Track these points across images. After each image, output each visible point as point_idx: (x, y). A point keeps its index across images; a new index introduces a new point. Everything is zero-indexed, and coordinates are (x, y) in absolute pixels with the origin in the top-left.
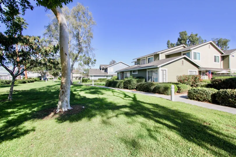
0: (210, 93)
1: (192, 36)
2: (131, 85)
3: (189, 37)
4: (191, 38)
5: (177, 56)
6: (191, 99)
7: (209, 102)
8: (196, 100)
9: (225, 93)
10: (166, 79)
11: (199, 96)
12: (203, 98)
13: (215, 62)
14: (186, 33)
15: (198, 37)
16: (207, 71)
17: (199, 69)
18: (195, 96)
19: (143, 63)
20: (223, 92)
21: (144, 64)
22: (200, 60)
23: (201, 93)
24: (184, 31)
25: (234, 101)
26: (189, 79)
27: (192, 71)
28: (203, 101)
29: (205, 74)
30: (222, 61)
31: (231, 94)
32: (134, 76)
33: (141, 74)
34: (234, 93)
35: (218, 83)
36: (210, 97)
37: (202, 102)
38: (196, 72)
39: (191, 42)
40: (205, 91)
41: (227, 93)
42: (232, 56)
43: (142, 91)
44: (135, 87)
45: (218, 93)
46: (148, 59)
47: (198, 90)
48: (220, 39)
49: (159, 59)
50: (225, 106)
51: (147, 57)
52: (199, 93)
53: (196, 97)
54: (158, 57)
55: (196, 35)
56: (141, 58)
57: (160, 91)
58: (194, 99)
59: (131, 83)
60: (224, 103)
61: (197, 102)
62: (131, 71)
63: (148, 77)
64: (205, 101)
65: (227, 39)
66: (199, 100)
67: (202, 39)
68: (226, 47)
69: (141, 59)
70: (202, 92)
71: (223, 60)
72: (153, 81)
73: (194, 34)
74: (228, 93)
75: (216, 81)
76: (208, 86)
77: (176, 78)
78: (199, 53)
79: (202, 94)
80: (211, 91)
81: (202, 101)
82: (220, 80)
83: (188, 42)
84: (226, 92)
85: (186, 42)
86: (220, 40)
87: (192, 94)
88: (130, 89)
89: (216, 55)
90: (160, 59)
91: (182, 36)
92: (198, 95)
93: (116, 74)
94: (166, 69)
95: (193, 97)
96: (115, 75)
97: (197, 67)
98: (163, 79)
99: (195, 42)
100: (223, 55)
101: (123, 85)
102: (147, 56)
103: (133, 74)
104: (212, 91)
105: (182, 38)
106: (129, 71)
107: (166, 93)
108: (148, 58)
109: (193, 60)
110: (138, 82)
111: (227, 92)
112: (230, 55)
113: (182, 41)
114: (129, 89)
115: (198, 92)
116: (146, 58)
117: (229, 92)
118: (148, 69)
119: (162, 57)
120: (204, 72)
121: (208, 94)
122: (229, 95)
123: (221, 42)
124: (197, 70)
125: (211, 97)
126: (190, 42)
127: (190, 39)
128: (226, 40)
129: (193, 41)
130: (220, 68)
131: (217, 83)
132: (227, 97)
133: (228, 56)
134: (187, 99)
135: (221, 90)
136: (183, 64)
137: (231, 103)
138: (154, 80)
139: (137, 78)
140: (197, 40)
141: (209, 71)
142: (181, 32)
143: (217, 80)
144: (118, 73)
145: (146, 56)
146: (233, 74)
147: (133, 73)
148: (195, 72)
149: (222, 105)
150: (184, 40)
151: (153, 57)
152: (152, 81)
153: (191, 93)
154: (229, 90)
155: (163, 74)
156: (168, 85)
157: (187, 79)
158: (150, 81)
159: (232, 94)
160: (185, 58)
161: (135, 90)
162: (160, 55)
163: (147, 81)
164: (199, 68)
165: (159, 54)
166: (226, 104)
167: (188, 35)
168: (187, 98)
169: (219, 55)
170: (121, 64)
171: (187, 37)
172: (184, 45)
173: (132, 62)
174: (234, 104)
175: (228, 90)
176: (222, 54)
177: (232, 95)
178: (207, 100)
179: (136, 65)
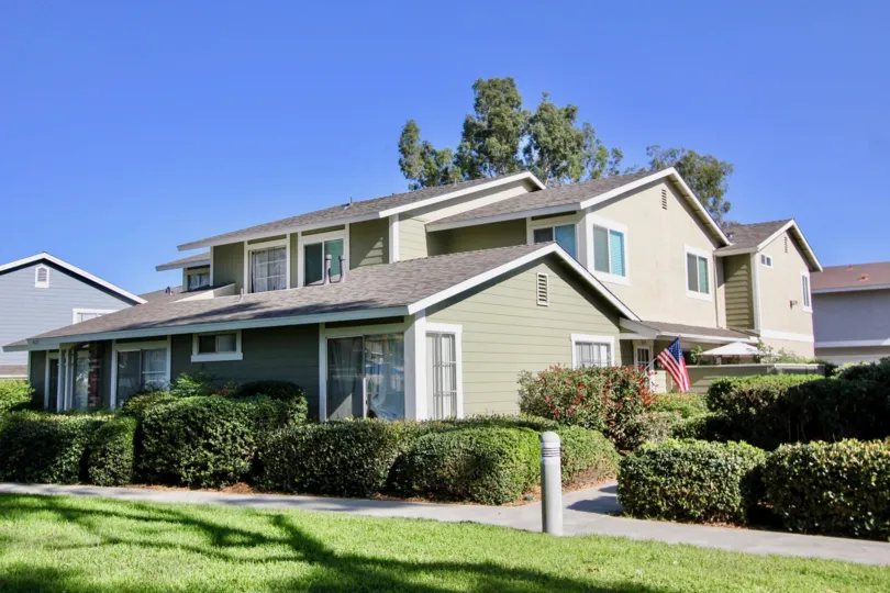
0: (734, 470)
1: (545, 115)
2: (208, 447)
3: (532, 121)
4: (541, 127)
5: (509, 244)
6: (639, 514)
7: (735, 520)
8: (668, 516)
9: (804, 463)
10: (454, 396)
11: (683, 494)
12: (704, 501)
13: (690, 289)
14: (512, 95)
15: (577, 126)
16: (660, 344)
17: (622, 330)
18: (663, 491)
19: (262, 280)
20: (795, 456)
21: (272, 287)
22: (623, 274)
23: (689, 474)
24: (502, 77)
25: (844, 504)
26: (592, 389)
27: (589, 344)
28: (706, 519)
29: (651, 363)
30: (723, 286)
31: (831, 467)
32: (210, 380)
33: (274, 366)
34: (841, 459)
35: (759, 412)
36: (737, 489)
37: (698, 526)
38: (608, 345)
39: (541, 154)
40: (710, 457)
41: (813, 460)
42: (763, 261)
43: (301, 491)
44: (244, 464)
45: (772, 463)
46: (307, 248)
47: (676, 455)
48: (686, 154)
49: (385, 258)
50: (808, 533)
51: (294, 237)
52: (679, 475)
53: (667, 498)
54: (379, 244)
55: (570, 115)
56: (245, 239)
57: (443, 478)
58: (655, 513)
59: (208, 436)
60: (803, 518)
61: (673, 525)
62: (181, 343)
63: (330, 382)
64: (715, 520)
65: (719, 160)
66: (682, 516)
67: (598, 142)
68: (714, 203)
69: (247, 248)
70: (695, 469)
71: (725, 281)
72: (371, 414)
73: (559, 106)
74: (816, 465)
75: (746, 399)
76: (709, 430)
77: (519, 387)
78: (618, 230)
79: (699, 478)
80: (740, 460)
81: (698, 521)
82: (767, 395)
83: (527, 151)
84: (806, 458)
85: (514, 151)
86: (685, 158)
87: (646, 481)
88: (196, 484)
89: (698, 253)
90: (396, 255)
91: (491, 110)
92: (679, 487)
93: (23, 358)
94: (456, 329)
95: (650, 503)
96: (13, 370)
97: (615, 314)
98: (438, 395)
99: (564, 157)
100: (723, 252)
101: (128, 455)
102: (299, 230)
103: (203, 365)
104: (742, 455)
105: (490, 122)
106: (163, 338)
107: (487, 487)
108: (303, 242)
109: (590, 274)
110: (260, 421)
111: (814, 455)
112: (755, 253)
113: (493, 140)
114: (184, 485)
115: (676, 466)
116: (286, 242)
117: (819, 457)
118: (329, 325)
119: (408, 242)
120: (645, 347)
121: (726, 476)
122: (821, 470)
123: (690, 172)
124: (612, 336)
125: (742, 494)
126: (535, 154)
127: (536, 136)
128: (715, 162)
129: (556, 151)
130: (715, 327)
131: (753, 410)
132: (816, 484)
133: (744, 259)
134: (620, 519)
135: (784, 448)
136: (543, 297)
137: (831, 516)
138: (376, 405)
139: (248, 391)
140: (574, 144)
141: (671, 344)
142: (485, 80)
143: (751, 392)
144: (37, 357)
145: (288, 231)
146: (777, 361)
147: (196, 357)
148: (603, 349)
149: (795, 531)
150: (504, 134)
151: (340, 242)
152: (357, 412)
153: (637, 477)
154: (817, 447)
155: (438, 365)
156: (495, 439)
157: (584, 392)
158: (345, 413)
159: (834, 464)
160: (554, 261)
161: (244, 486)
162: (396, 228)
163: (324, 417)
164: (624, 323)
165: (386, 222)
166: (813, 523)
167: (523, 107)
168: (617, 513)
169: (707, 250)
170: (42, 278)
171: (521, 120)
172: (528, 174)
173: (159, 268)
174: (847, 519)
175: (813, 445)
176: (721, 244)
177: (834, 472)
178: (723, 512)
179: (209, 295)
